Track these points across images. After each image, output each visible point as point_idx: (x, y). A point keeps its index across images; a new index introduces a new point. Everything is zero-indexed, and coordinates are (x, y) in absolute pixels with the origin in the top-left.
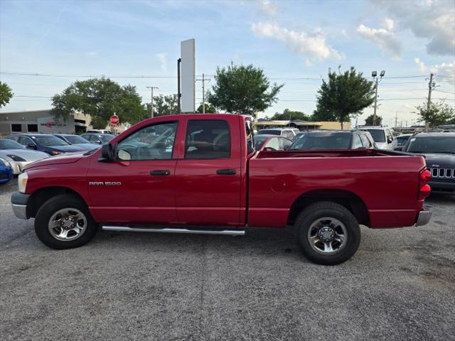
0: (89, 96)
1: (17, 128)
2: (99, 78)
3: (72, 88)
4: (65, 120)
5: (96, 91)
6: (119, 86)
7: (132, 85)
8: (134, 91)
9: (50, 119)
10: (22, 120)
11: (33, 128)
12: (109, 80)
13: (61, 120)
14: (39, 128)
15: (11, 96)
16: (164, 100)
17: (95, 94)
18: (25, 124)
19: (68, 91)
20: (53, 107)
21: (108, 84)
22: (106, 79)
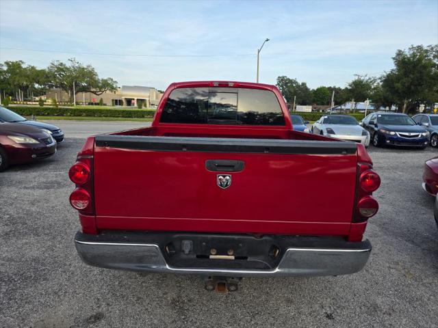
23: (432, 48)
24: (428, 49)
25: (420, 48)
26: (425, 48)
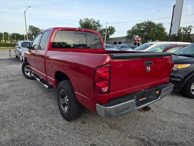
0: (141, 29)
1: (115, 43)
2: (147, 21)
3: (135, 26)
4: (130, 40)
5: (145, 27)
6: (155, 24)
7: (161, 23)
8: (162, 26)
9: (125, 40)
10: (117, 40)
11: (120, 43)
12: (151, 22)
13: (129, 40)
14: (122, 43)
15: (115, 31)
16: (182, 29)
17: (144, 28)
18: (118, 42)
19: (133, 28)
20: (127, 35)
21: (150, 23)
22: (149, 21)
23: (91, 20)
24: (90, 20)
25: (87, 19)
26: (89, 19)
